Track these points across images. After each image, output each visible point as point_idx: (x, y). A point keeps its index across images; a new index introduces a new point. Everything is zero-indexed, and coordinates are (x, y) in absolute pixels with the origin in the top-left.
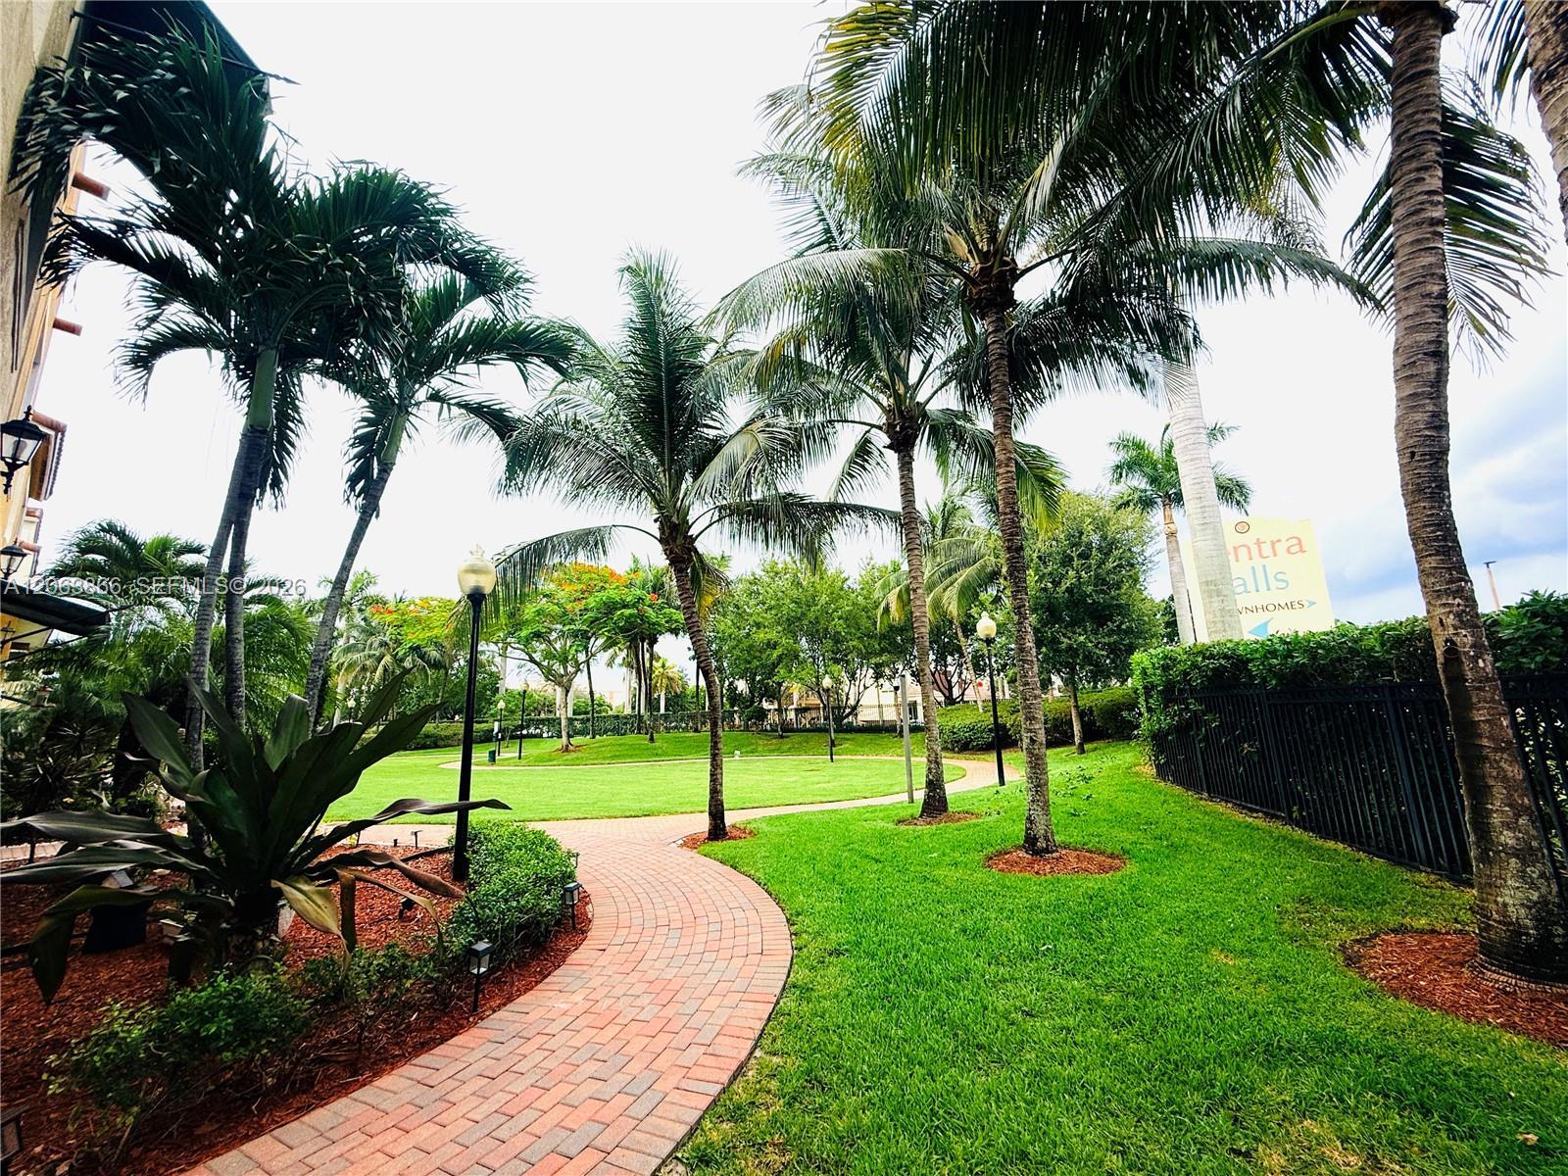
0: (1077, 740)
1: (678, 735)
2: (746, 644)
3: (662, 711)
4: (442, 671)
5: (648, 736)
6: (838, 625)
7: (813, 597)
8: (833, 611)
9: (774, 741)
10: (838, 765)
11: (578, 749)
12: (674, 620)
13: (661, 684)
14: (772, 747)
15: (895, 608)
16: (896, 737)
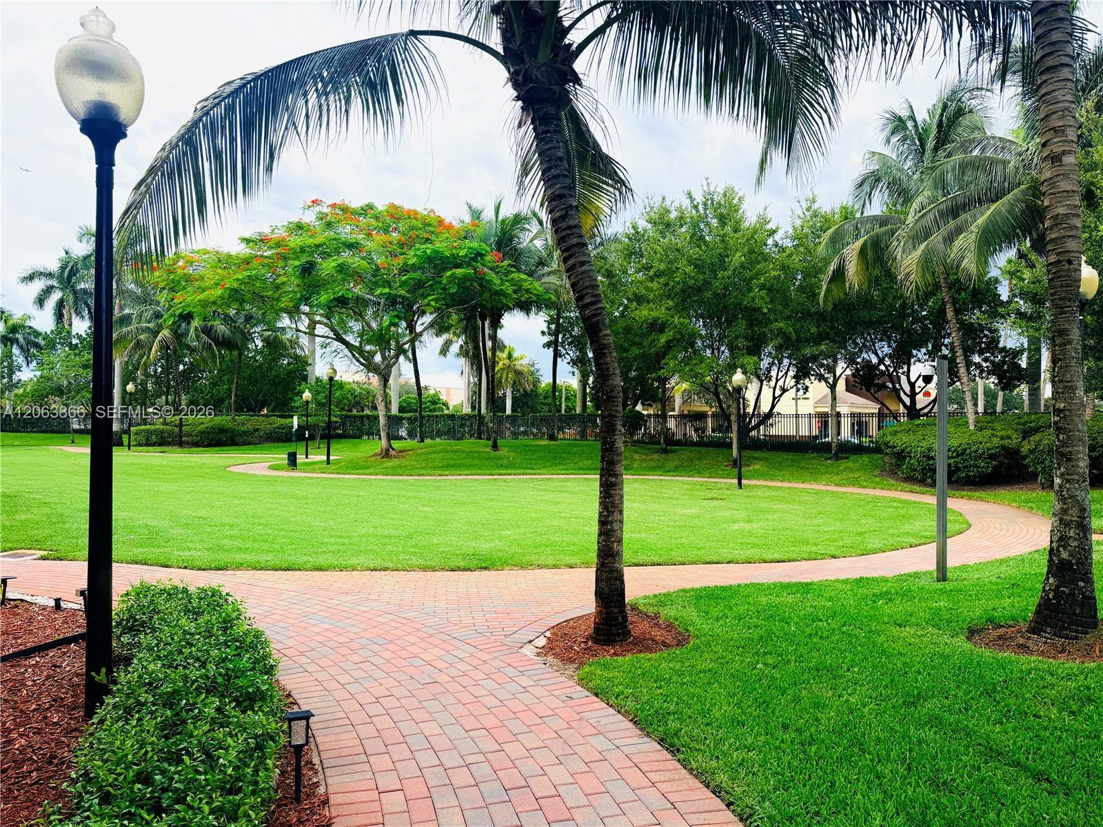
1: (528, 442)
3: (509, 411)
4: (235, 353)
5: (490, 443)
6: (758, 297)
7: (722, 258)
8: (752, 278)
9: (655, 456)
10: (751, 494)
11: (401, 454)
12: (524, 290)
13: (507, 379)
14: (652, 464)
15: (854, 270)
16: (830, 458)
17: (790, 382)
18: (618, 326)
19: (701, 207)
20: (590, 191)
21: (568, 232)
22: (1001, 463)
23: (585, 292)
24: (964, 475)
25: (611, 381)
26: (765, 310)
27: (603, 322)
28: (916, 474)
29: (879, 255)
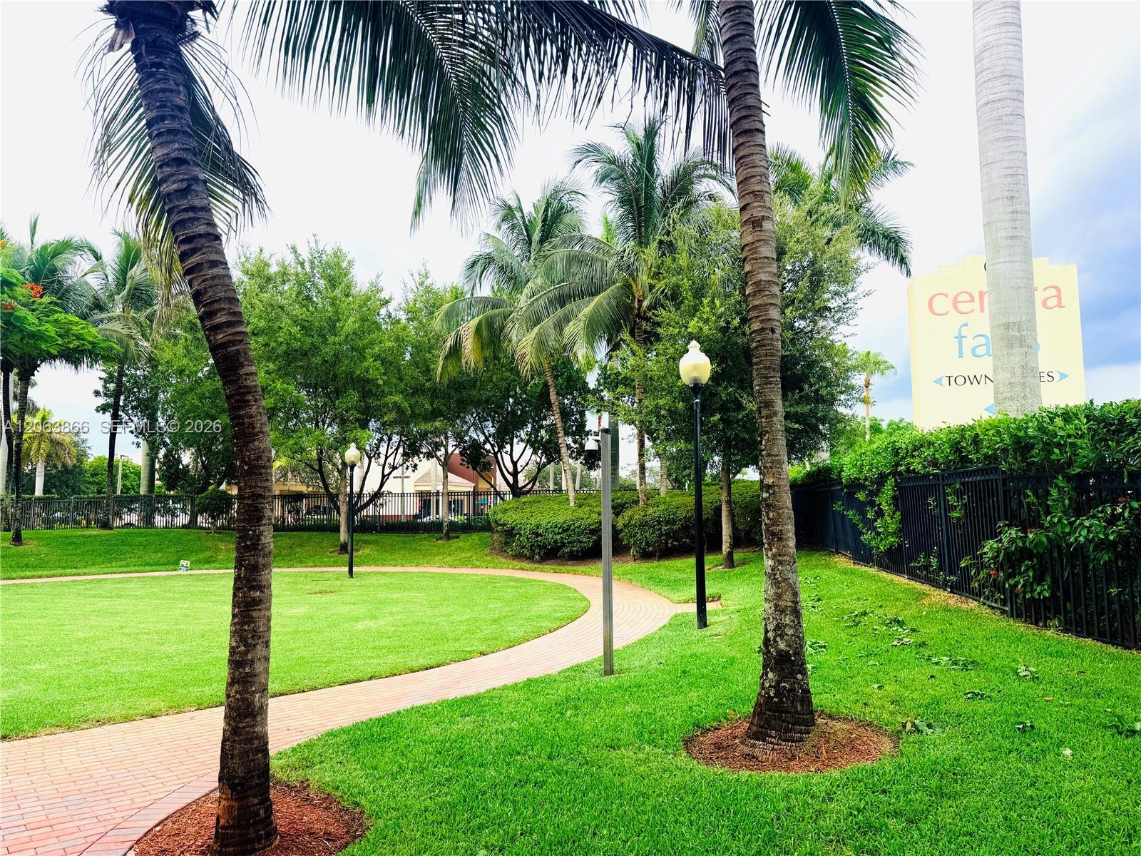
0: (725, 547)
1: (68, 532)
3: (39, 492)
5: (10, 535)
6: (372, 368)
7: (332, 322)
8: (364, 348)
10: (363, 583)
12: (73, 335)
13: (39, 450)
15: (471, 348)
16: (441, 539)
17: (399, 459)
18: (204, 389)
19: (307, 265)
22: (600, 538)
24: (567, 550)
25: (257, 443)
26: (381, 382)
27: (245, 354)
28: (526, 551)
29: (492, 335)
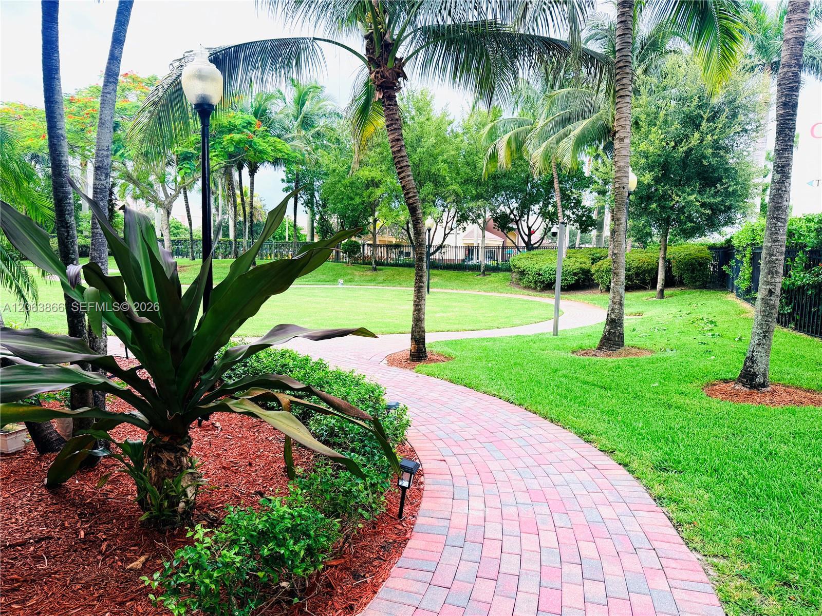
0: (659, 286)
2: (347, 181)
6: (442, 169)
7: (419, 139)
8: (438, 155)
9: (369, 273)
10: (435, 297)
11: (182, 269)
12: (278, 149)
14: (368, 278)
15: (504, 155)
16: (480, 275)
17: (455, 225)
20: (376, 115)
21: (402, 159)
22: (580, 278)
23: (410, 191)
28: (532, 285)
29: (518, 145)
